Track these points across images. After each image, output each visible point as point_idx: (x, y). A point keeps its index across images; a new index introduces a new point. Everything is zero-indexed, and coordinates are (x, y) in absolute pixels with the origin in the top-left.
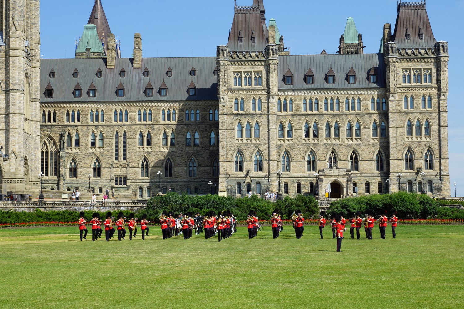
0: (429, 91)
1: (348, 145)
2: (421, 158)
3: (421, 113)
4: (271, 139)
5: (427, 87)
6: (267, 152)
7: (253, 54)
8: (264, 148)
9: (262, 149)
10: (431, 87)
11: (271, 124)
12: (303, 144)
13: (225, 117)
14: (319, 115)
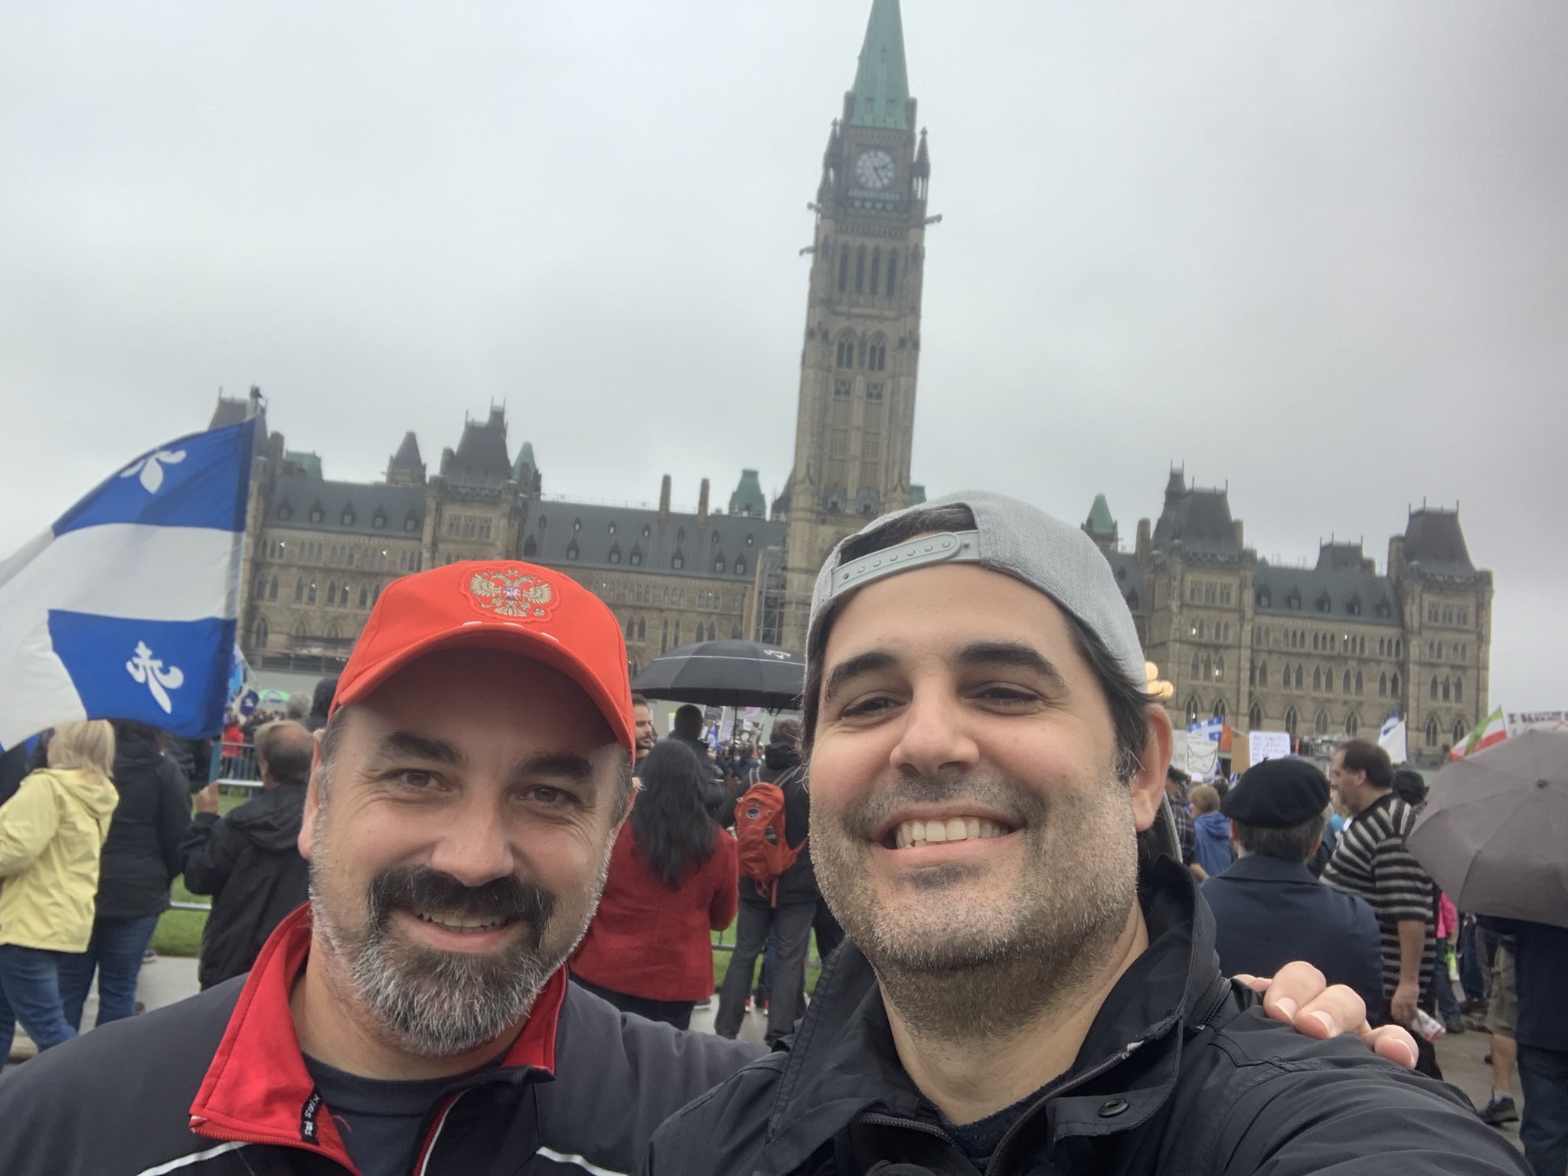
0: (1464, 638)
1: (1345, 703)
2: (1450, 732)
3: (1453, 667)
4: (1241, 682)
5: (1462, 631)
6: (1233, 702)
7: (1222, 559)
8: (1230, 695)
9: (1228, 695)
10: (1468, 631)
11: (1242, 662)
12: (1282, 695)
13: (1178, 645)
14: (1308, 655)
